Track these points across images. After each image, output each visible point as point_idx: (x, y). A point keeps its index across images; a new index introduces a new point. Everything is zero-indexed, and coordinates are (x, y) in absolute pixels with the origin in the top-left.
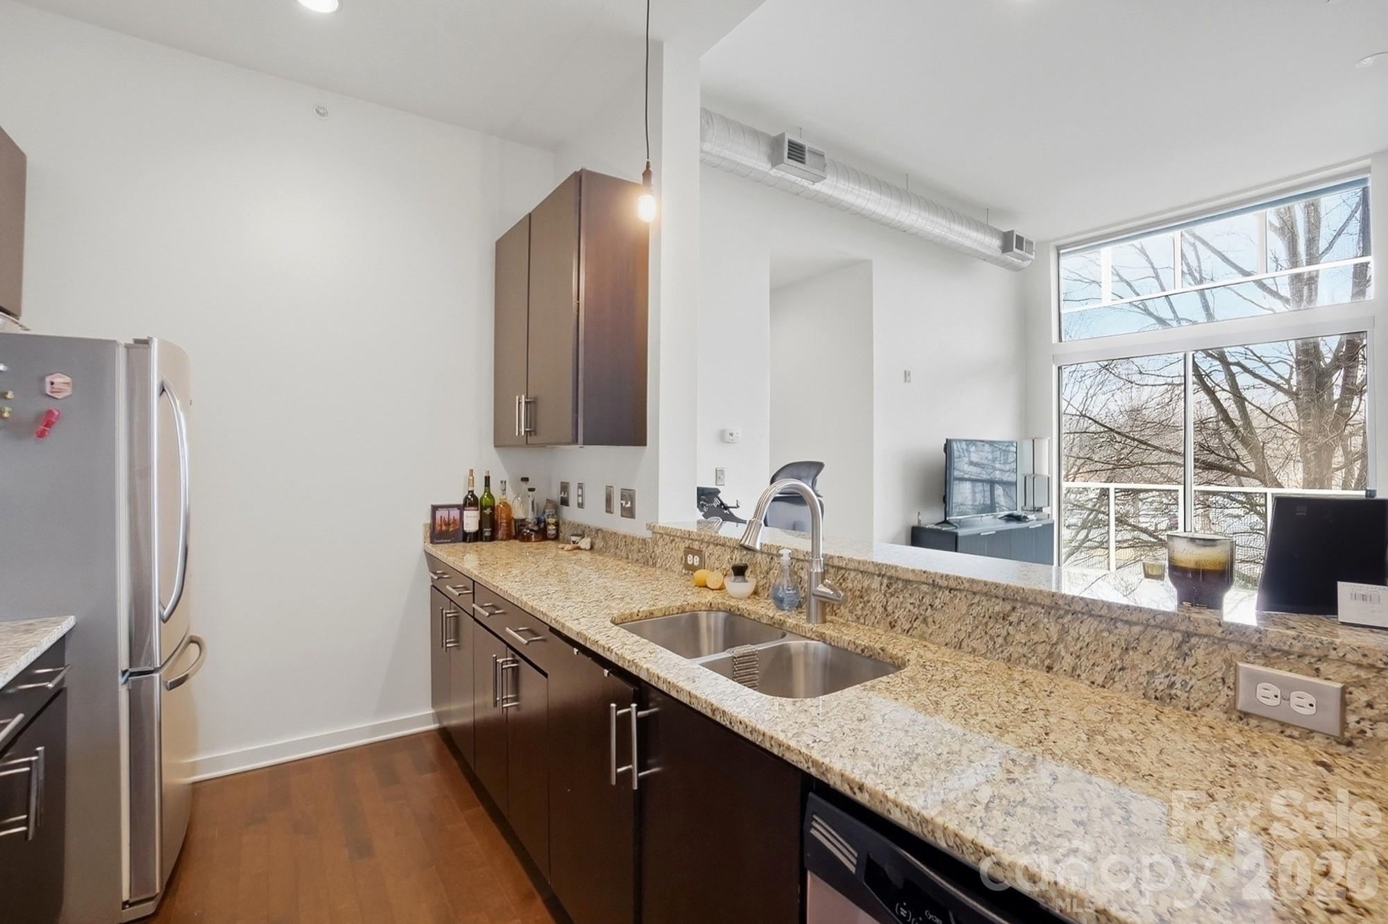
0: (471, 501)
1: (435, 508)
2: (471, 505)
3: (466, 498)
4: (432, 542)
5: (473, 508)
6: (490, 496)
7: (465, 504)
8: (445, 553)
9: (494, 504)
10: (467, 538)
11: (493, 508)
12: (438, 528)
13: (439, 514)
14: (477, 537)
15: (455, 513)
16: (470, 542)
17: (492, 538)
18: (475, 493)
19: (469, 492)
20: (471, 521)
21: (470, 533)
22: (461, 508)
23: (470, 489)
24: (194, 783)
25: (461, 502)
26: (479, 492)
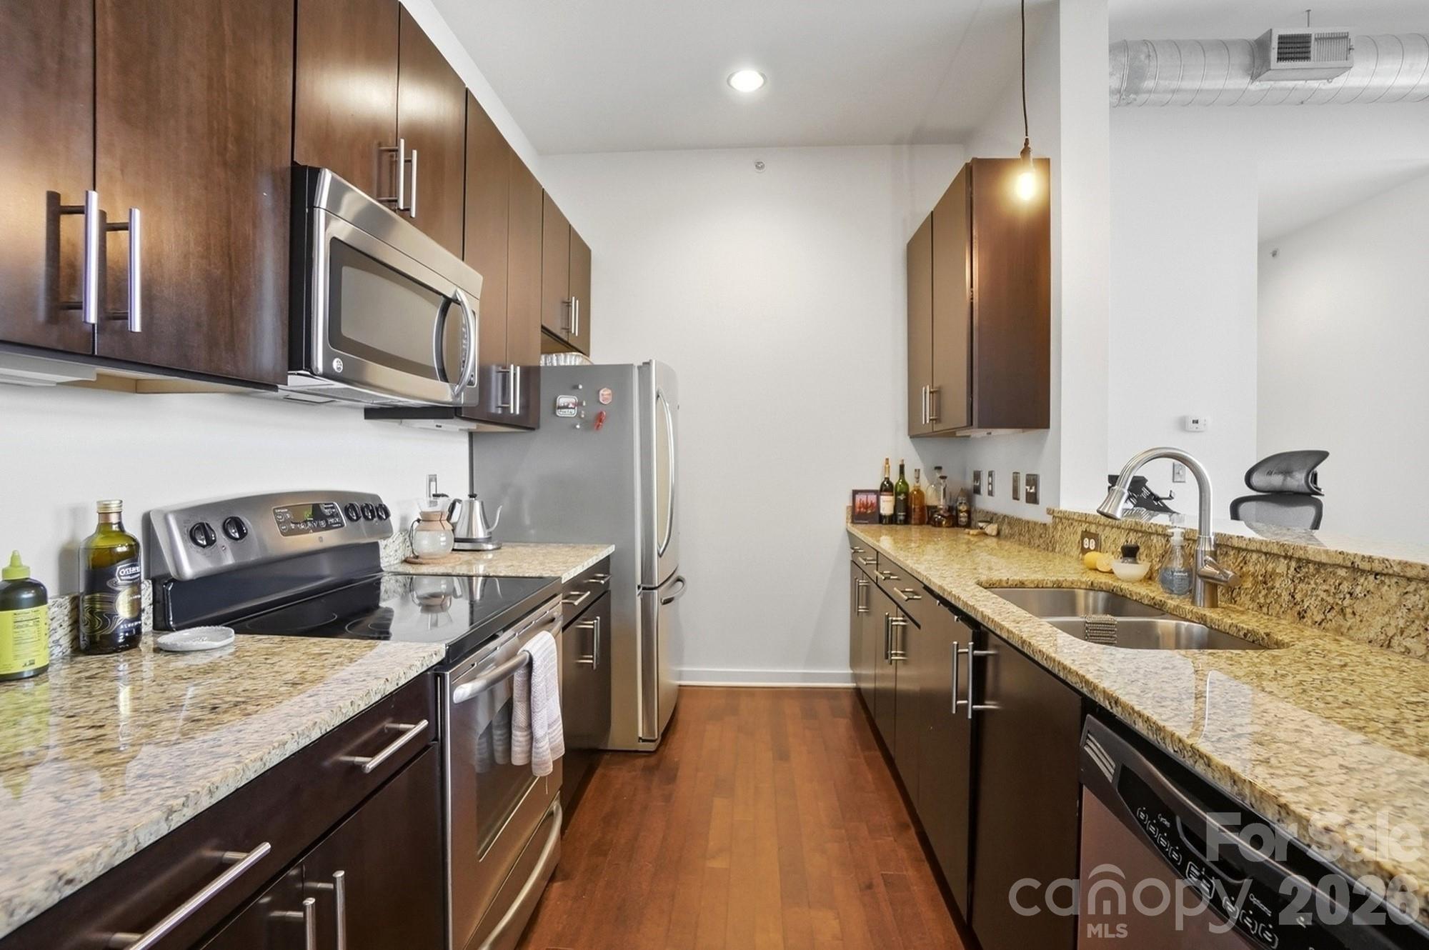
0: (887, 488)
1: (855, 493)
2: (886, 491)
3: (883, 484)
4: (853, 522)
5: (887, 493)
6: (904, 482)
7: (881, 490)
8: (861, 532)
9: (908, 489)
10: (881, 519)
11: (907, 493)
12: (858, 510)
13: (858, 497)
14: (892, 520)
15: (872, 498)
16: (886, 524)
17: (906, 521)
18: (890, 480)
19: (886, 478)
20: (887, 505)
21: (885, 517)
22: (878, 493)
23: (886, 476)
24: (680, 686)
25: (878, 487)
26: (895, 479)
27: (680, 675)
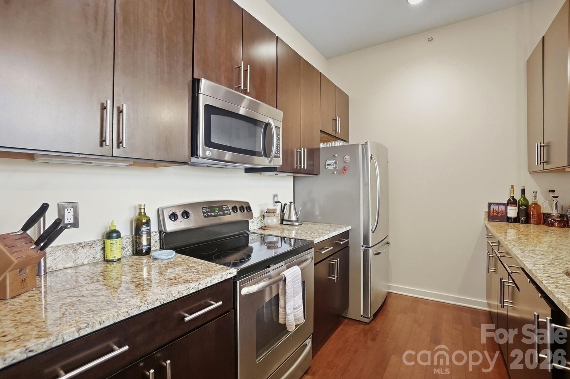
0: (512, 202)
1: (490, 204)
2: (512, 203)
3: (509, 200)
4: (489, 220)
5: (513, 205)
6: (525, 199)
7: (508, 203)
8: (495, 227)
9: (528, 204)
10: (508, 220)
11: (527, 206)
12: (492, 214)
13: (492, 207)
14: (516, 220)
15: (502, 208)
16: (511, 222)
17: (527, 221)
18: (515, 197)
19: (511, 197)
20: (512, 212)
21: (511, 218)
22: (506, 205)
23: (512, 195)
25: (506, 202)
26: (518, 197)
27: (389, 287)
